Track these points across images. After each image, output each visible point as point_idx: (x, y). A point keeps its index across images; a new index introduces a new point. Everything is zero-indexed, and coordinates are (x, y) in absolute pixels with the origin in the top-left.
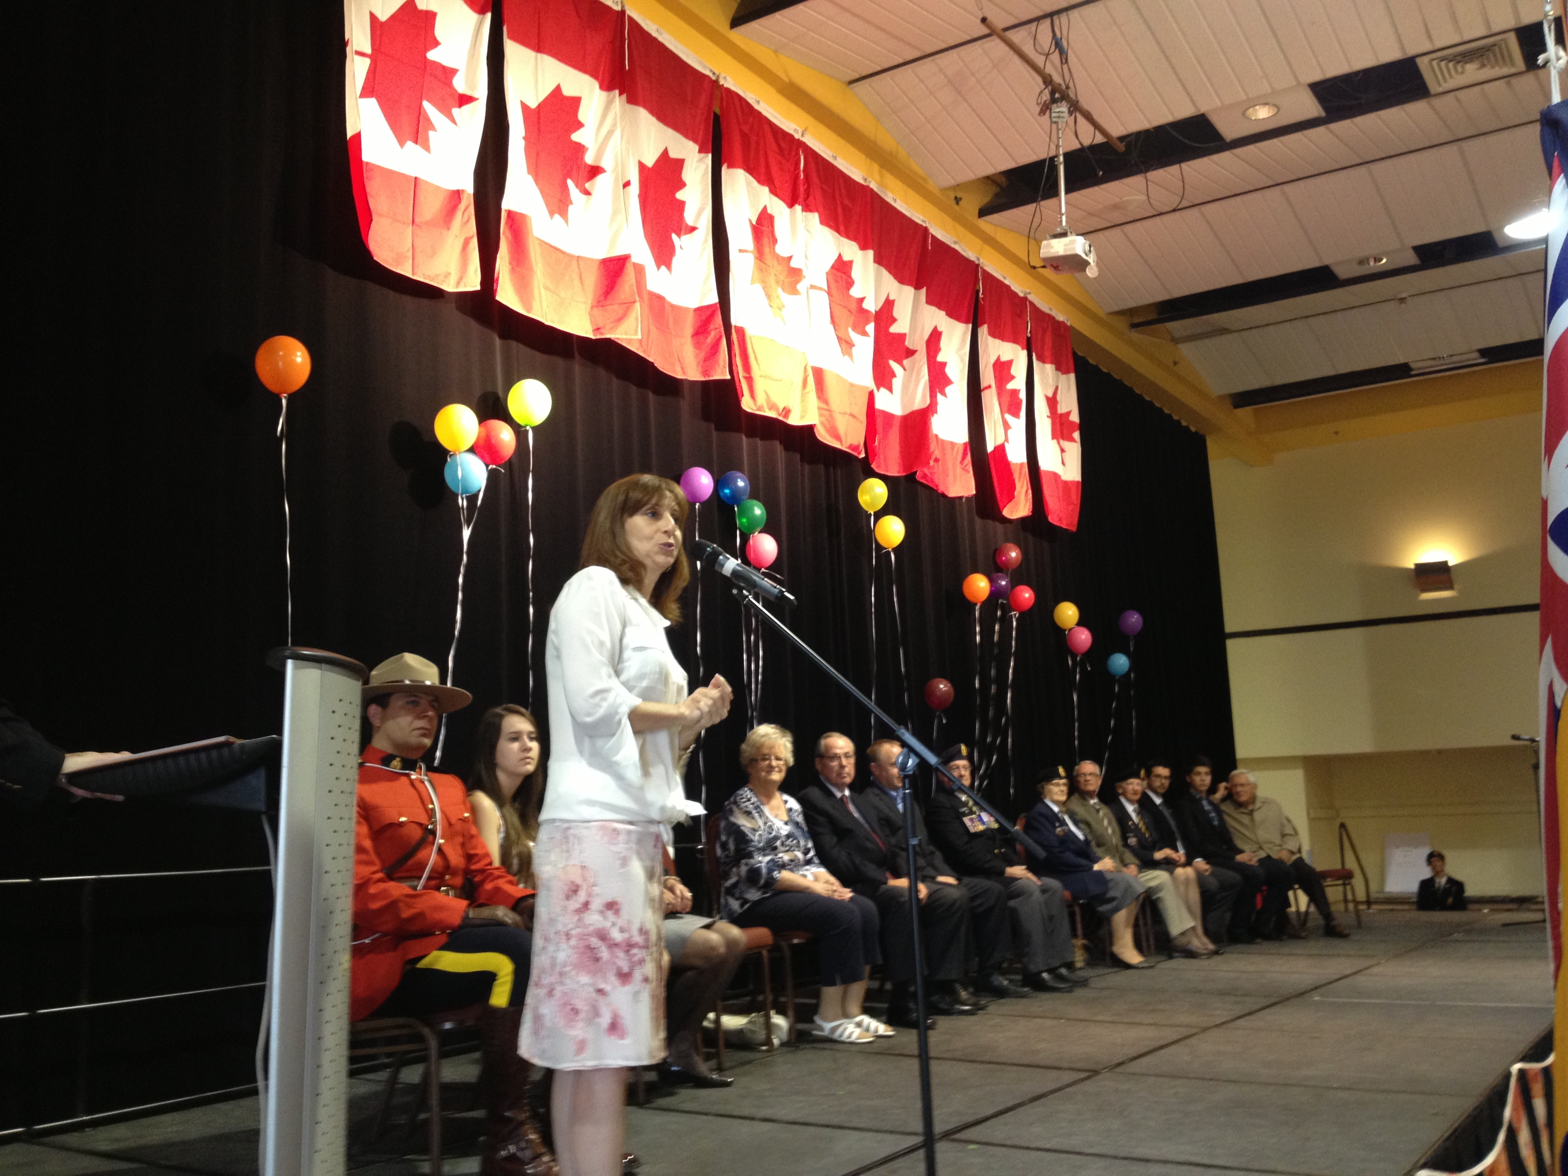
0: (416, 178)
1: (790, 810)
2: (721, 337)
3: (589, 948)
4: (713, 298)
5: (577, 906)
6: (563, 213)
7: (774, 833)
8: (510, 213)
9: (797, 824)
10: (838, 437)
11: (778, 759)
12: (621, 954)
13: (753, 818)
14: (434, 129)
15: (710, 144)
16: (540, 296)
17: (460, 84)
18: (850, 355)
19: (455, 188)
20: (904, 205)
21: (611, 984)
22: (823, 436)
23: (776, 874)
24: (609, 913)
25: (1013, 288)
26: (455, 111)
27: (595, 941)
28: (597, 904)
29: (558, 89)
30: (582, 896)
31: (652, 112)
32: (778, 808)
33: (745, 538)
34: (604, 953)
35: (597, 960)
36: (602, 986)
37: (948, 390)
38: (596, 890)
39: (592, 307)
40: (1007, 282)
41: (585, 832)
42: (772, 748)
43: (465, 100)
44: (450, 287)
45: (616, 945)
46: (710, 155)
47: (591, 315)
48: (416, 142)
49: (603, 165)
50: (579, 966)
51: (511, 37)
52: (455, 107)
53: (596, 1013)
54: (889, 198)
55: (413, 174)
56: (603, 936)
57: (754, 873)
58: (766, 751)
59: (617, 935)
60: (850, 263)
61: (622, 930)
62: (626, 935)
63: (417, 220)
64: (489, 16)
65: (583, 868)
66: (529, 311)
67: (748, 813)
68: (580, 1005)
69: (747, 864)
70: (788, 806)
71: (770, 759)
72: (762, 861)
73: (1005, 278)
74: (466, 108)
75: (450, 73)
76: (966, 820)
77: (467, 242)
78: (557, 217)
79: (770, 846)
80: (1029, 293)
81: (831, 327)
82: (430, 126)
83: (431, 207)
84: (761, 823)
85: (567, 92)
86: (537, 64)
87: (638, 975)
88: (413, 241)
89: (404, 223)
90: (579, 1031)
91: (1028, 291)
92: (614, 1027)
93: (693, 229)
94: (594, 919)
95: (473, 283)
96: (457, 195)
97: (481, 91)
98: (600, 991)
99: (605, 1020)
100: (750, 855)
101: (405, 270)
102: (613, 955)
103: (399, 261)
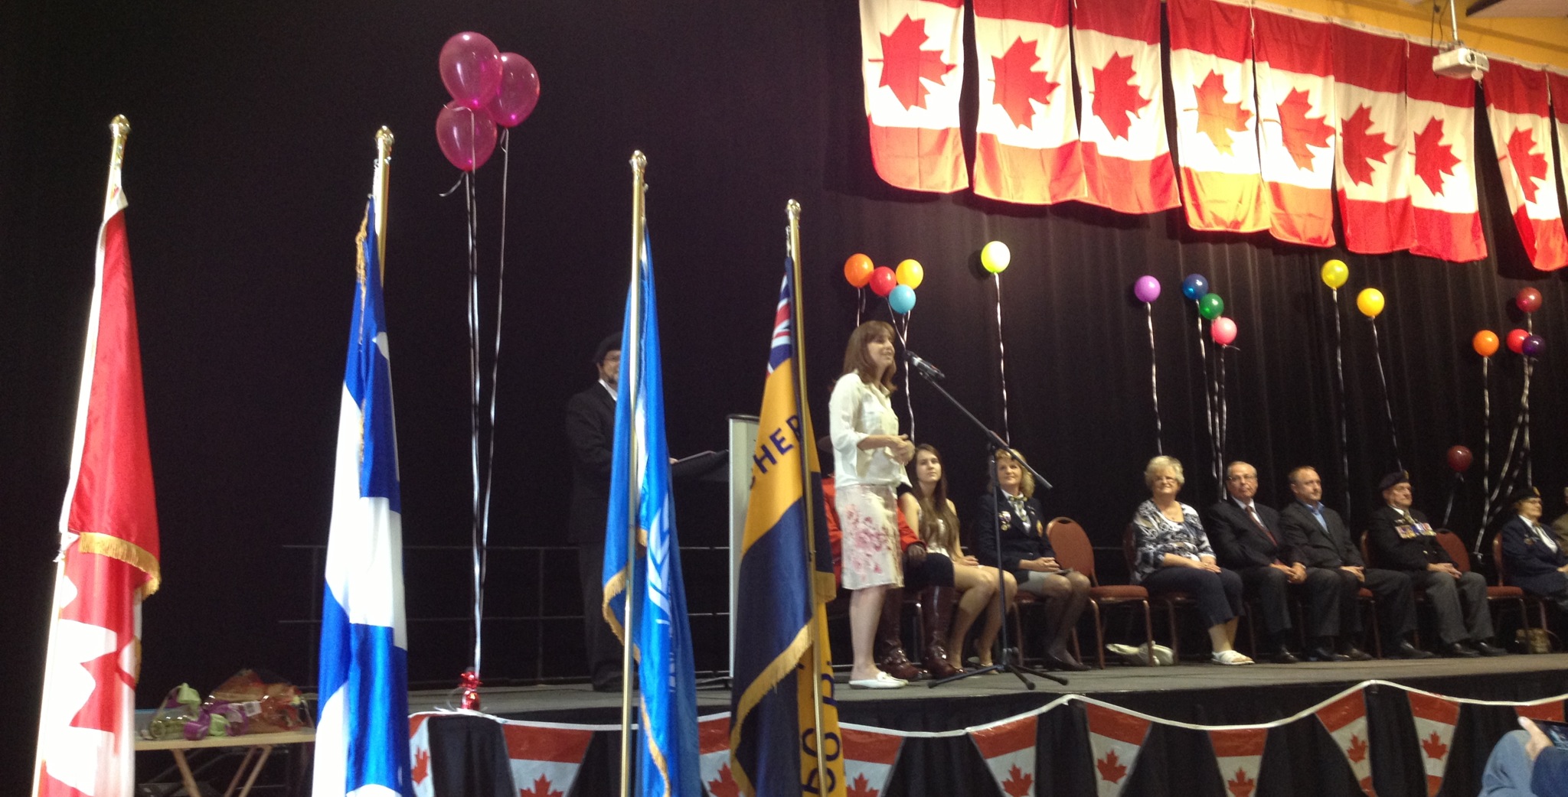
0: (919, 129)
1: (1187, 515)
2: (1172, 177)
3: (861, 538)
4: (1165, 149)
5: (854, 521)
6: (1028, 123)
7: (1166, 530)
8: (983, 136)
9: (1191, 525)
10: (1297, 235)
11: (1168, 478)
12: (874, 539)
13: (1149, 521)
14: (928, 93)
15: (1159, 36)
16: (1006, 182)
17: (945, 59)
18: (1310, 167)
19: (943, 127)
20: (1375, 27)
21: (872, 552)
22: (1282, 235)
23: (1161, 557)
24: (868, 523)
25: (1524, 65)
26: (944, 77)
27: (863, 535)
28: (861, 519)
29: (1019, 40)
30: (855, 517)
31: (1100, 30)
32: (1176, 514)
33: (1207, 324)
34: (868, 539)
35: (865, 542)
36: (869, 553)
37: (1455, 169)
38: (861, 513)
39: (1052, 181)
40: (1516, 62)
41: (851, 490)
42: (1162, 471)
43: (949, 68)
44: (947, 189)
45: (872, 535)
46: (1159, 45)
47: (1051, 188)
48: (916, 105)
49: (1059, 81)
50: (858, 546)
51: (978, 15)
52: (942, 73)
53: (868, 564)
54: (1357, 26)
55: (915, 126)
56: (866, 532)
57: (1146, 556)
58: (1158, 474)
59: (872, 531)
60: (1306, 94)
61: (874, 529)
62: (876, 531)
63: (921, 153)
64: (963, 8)
65: (853, 505)
66: (998, 196)
67: (1145, 518)
68: (861, 562)
69: (1141, 551)
70: (1185, 512)
71: (1162, 479)
72: (1151, 549)
73: (1513, 59)
74: (951, 73)
75: (938, 54)
76: (1399, 529)
77: (957, 159)
78: (1022, 127)
79: (1162, 538)
80: (1547, 66)
81: (1285, 149)
82: (925, 91)
83: (929, 143)
84: (1155, 524)
85: (1026, 39)
86: (1002, 30)
87: (884, 547)
88: (919, 167)
89: (913, 158)
90: (862, 572)
91: (1545, 64)
92: (877, 569)
93: (1147, 102)
94: (862, 526)
95: (963, 184)
96: (945, 132)
97: (959, 59)
98: (868, 555)
99: (872, 567)
100: (1143, 545)
101: (915, 187)
102: (871, 539)
103: (910, 180)
